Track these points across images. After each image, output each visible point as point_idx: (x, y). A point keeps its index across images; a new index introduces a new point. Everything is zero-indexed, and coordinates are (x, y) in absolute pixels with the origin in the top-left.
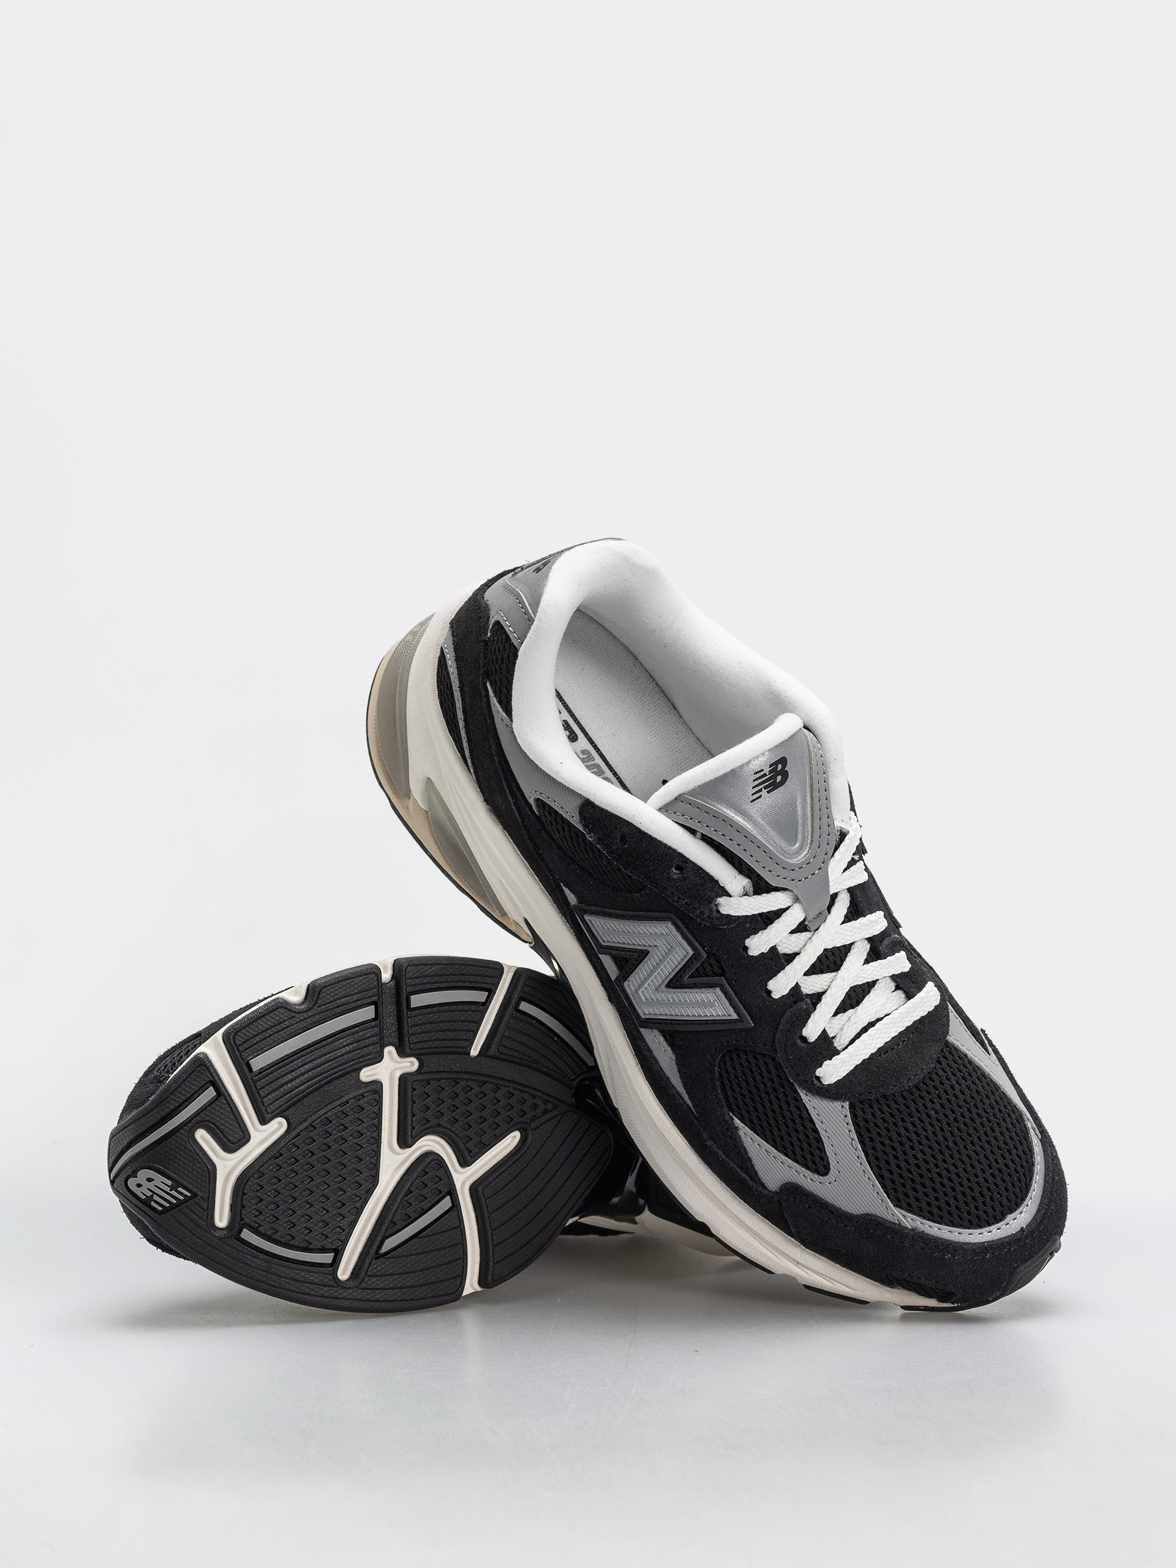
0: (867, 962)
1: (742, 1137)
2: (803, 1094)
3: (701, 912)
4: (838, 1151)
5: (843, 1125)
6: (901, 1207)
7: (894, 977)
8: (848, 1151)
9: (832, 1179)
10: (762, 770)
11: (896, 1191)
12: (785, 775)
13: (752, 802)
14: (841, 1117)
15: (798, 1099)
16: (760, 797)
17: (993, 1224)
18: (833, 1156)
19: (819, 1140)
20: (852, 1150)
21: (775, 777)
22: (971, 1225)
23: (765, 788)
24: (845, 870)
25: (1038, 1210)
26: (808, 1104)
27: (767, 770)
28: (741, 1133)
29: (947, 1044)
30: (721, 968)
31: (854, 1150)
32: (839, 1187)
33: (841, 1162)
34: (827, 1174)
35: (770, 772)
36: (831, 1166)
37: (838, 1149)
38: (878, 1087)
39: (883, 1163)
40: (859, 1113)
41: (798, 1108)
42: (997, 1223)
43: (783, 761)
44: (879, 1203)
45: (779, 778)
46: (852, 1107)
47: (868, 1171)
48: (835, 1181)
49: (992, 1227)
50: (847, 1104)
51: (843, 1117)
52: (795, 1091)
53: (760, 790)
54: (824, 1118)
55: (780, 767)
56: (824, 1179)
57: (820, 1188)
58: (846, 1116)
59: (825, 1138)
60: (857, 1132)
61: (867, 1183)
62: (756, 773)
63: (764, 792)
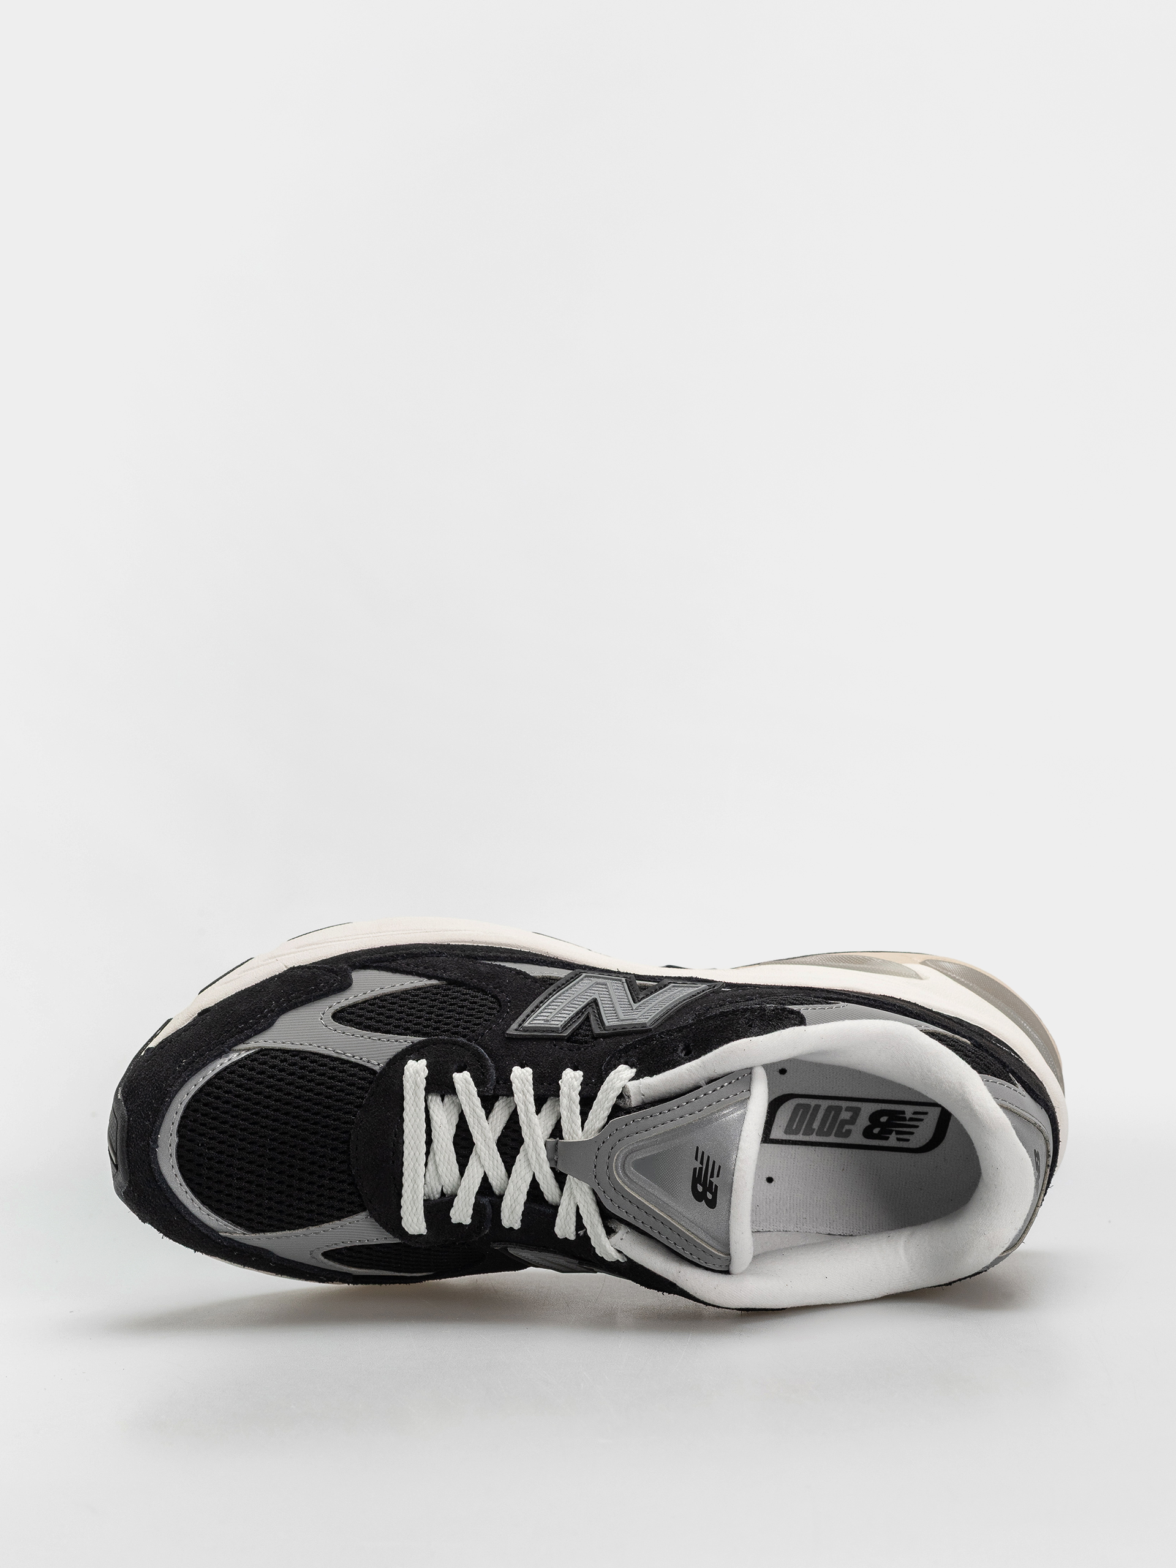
0: (485, 1179)
2: (416, 1038)
5: (362, 1055)
6: (257, 1052)
7: (454, 1196)
9: (326, 1018)
10: (718, 1176)
11: (274, 1057)
12: (699, 1197)
13: (698, 1148)
14: (371, 1057)
15: (415, 1033)
16: (696, 1159)
17: (181, 1121)
21: (704, 1185)
22: (195, 1098)
23: (701, 1169)
24: (578, 1208)
25: (161, 1174)
26: (403, 1038)
27: (715, 1180)
28: (424, 980)
29: (362, 1208)
30: (575, 1042)
32: (315, 1020)
34: (333, 1017)
35: (711, 1183)
36: (336, 1023)
41: (406, 1029)
42: (179, 1126)
43: (712, 1204)
44: (275, 1038)
45: (700, 1188)
46: (373, 1072)
48: (321, 1019)
49: (178, 1118)
50: (377, 1068)
51: (367, 1060)
52: (424, 1035)
53: (702, 1163)
55: (709, 1196)
56: (331, 1013)
57: (326, 1005)
61: (299, 1040)
62: (720, 1167)
63: (698, 1165)
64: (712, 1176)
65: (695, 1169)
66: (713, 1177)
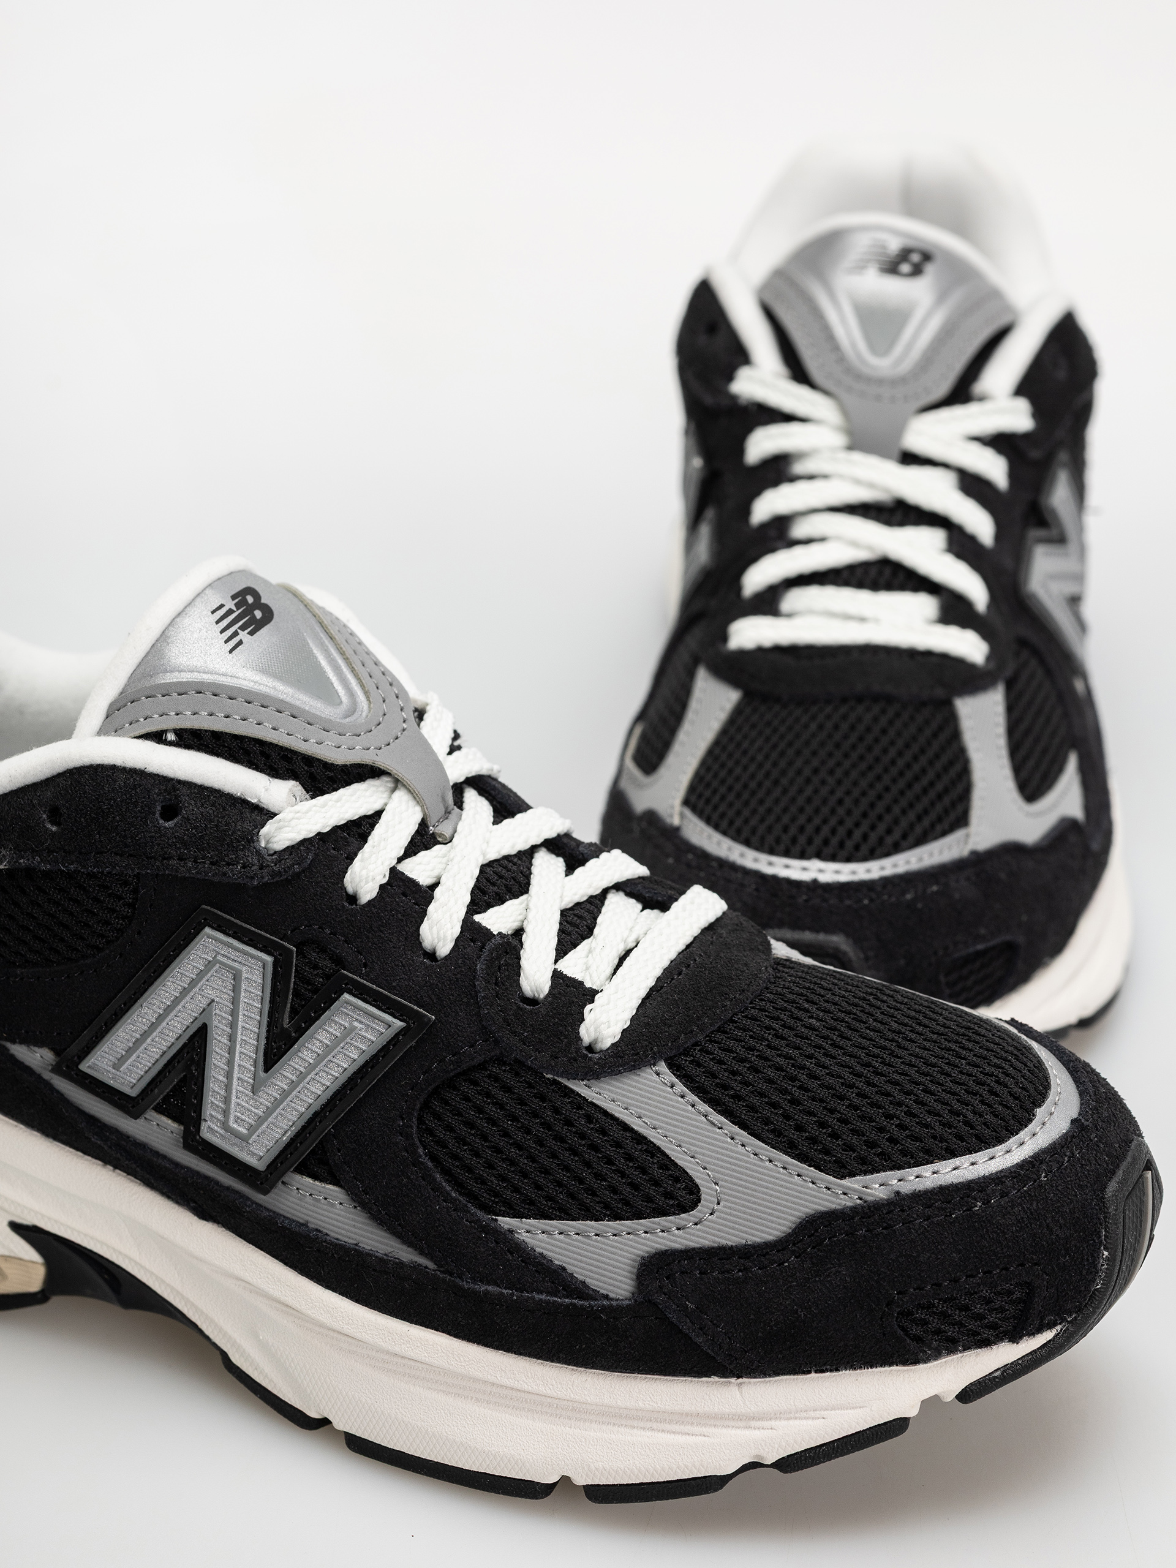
0: (567, 871)
1: (527, 1240)
2: (580, 1087)
3: (244, 867)
4: (693, 1148)
5: (678, 1102)
6: (852, 1175)
7: (623, 887)
8: (709, 1137)
9: (711, 1202)
10: (222, 606)
11: (827, 1152)
12: (265, 607)
13: (231, 651)
14: (665, 1091)
15: (582, 1103)
16: (241, 642)
18: (690, 1162)
19: (654, 1150)
20: (715, 1133)
21: (249, 611)
23: (243, 628)
26: (599, 1099)
27: (230, 605)
28: (523, 1236)
31: (718, 1130)
32: (730, 1208)
33: (709, 1163)
34: (699, 1200)
35: (237, 607)
36: (698, 1181)
37: (692, 1144)
38: (698, 1018)
39: (778, 1121)
40: (691, 1069)
43: (252, 591)
44: (811, 1189)
45: (257, 613)
46: (673, 1067)
47: (762, 1148)
48: (718, 1203)
49: (1022, 1134)
50: (662, 1067)
51: (670, 1090)
52: (567, 1091)
53: (236, 634)
54: (640, 1108)
55: (248, 598)
56: (700, 1211)
57: (704, 1232)
58: (672, 1086)
59: (661, 1140)
60: (705, 1100)
61: (771, 1170)
62: (213, 612)
63: (243, 635)
64: (230, 612)
65: (251, 633)
66: (230, 609)
